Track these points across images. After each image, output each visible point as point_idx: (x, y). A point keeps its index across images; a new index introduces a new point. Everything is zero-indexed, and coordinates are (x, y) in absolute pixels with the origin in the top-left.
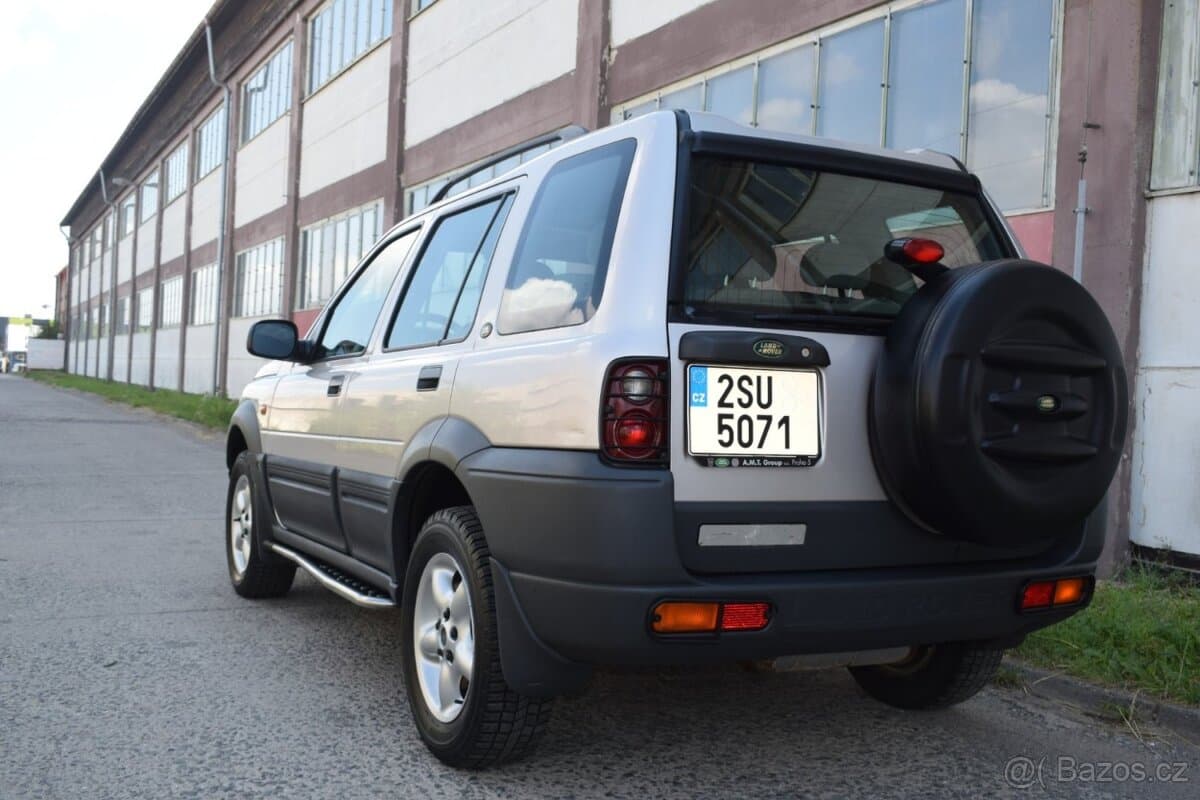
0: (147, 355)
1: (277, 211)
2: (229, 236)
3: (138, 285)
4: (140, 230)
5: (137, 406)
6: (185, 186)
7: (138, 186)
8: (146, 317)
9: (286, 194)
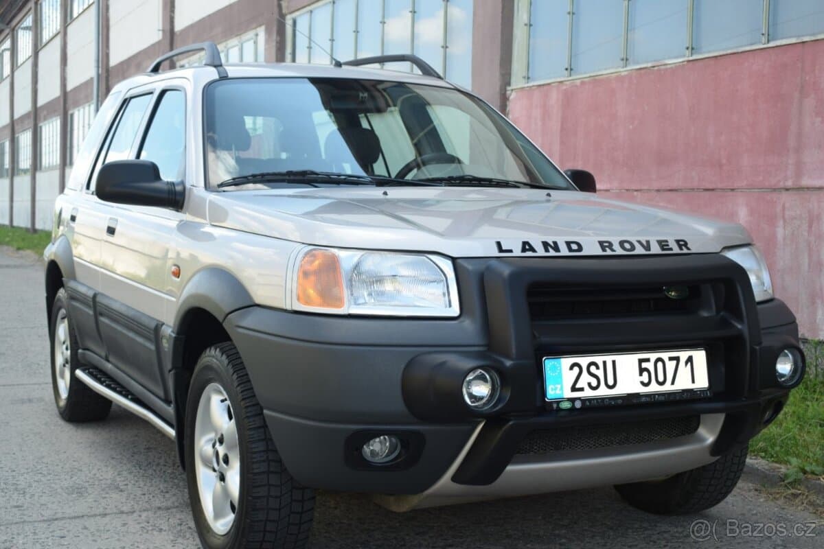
0: (28, 197)
1: (153, 45)
2: (104, 75)
3: (16, 128)
4: (16, 74)
5: (19, 249)
6: (59, 28)
7: (13, 30)
8: (25, 161)
9: (161, 28)
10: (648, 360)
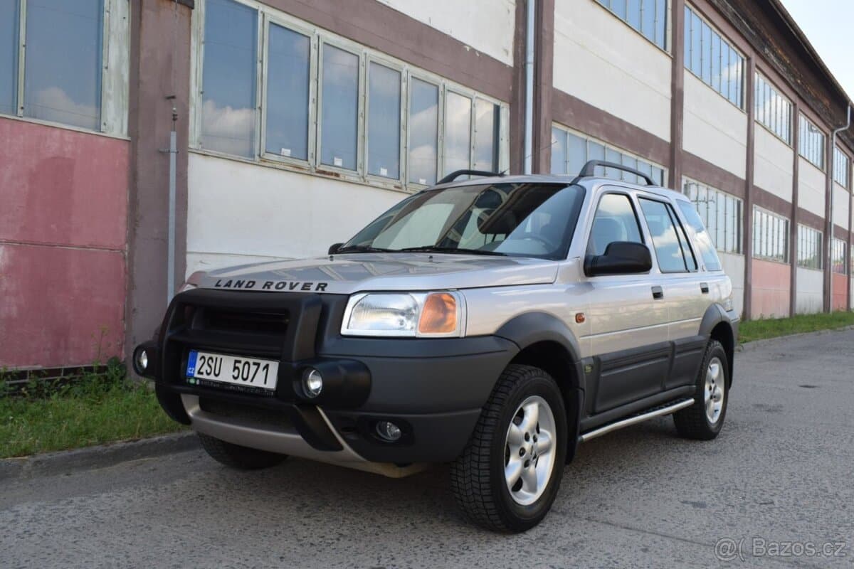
10: (240, 362)
